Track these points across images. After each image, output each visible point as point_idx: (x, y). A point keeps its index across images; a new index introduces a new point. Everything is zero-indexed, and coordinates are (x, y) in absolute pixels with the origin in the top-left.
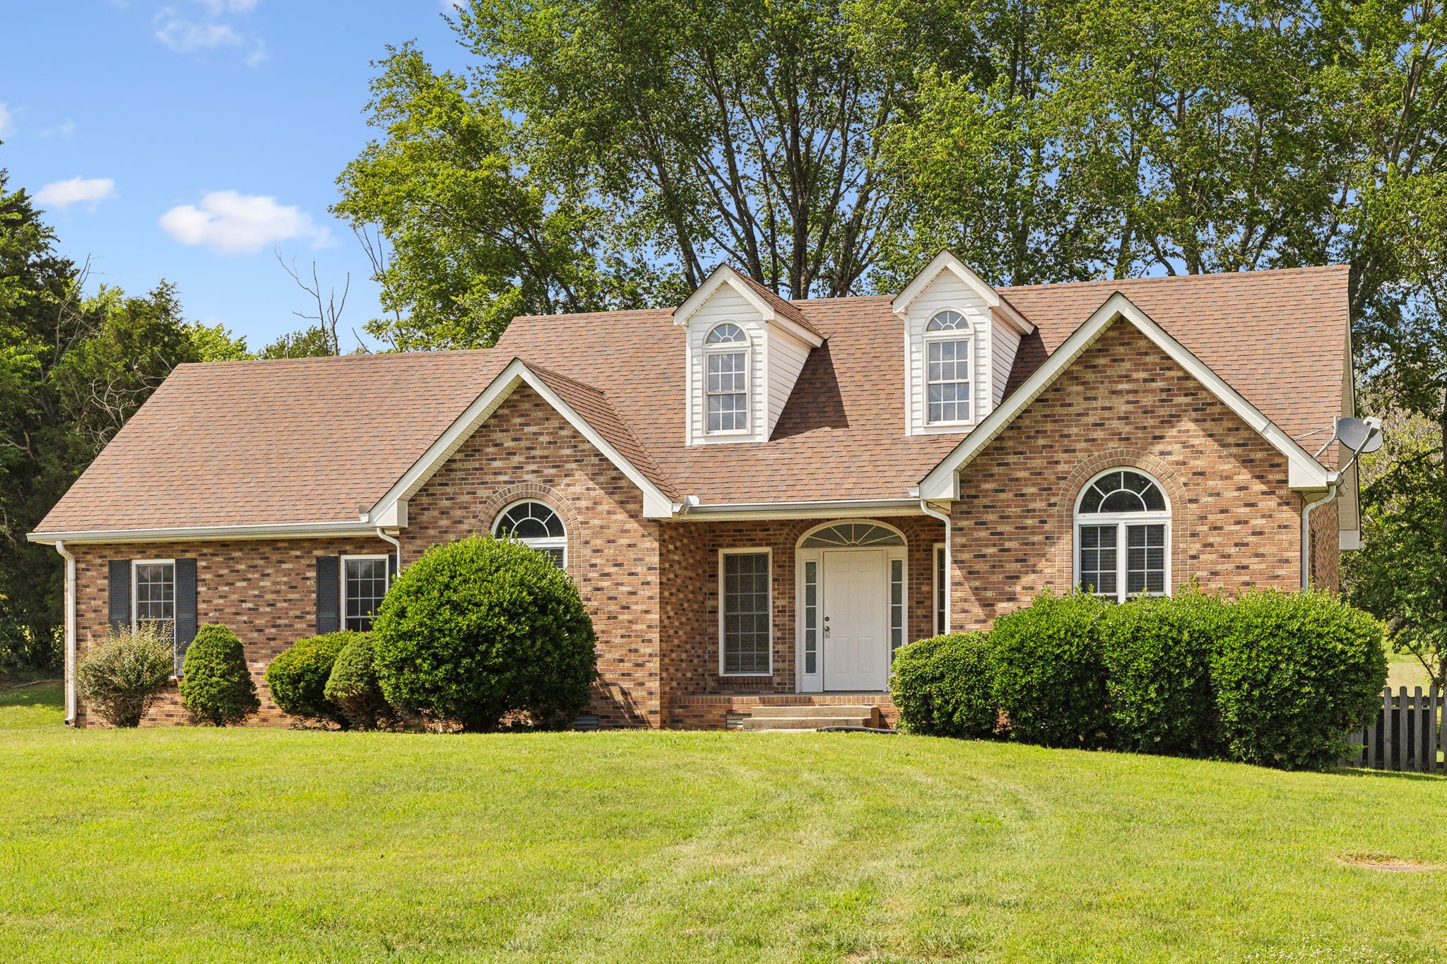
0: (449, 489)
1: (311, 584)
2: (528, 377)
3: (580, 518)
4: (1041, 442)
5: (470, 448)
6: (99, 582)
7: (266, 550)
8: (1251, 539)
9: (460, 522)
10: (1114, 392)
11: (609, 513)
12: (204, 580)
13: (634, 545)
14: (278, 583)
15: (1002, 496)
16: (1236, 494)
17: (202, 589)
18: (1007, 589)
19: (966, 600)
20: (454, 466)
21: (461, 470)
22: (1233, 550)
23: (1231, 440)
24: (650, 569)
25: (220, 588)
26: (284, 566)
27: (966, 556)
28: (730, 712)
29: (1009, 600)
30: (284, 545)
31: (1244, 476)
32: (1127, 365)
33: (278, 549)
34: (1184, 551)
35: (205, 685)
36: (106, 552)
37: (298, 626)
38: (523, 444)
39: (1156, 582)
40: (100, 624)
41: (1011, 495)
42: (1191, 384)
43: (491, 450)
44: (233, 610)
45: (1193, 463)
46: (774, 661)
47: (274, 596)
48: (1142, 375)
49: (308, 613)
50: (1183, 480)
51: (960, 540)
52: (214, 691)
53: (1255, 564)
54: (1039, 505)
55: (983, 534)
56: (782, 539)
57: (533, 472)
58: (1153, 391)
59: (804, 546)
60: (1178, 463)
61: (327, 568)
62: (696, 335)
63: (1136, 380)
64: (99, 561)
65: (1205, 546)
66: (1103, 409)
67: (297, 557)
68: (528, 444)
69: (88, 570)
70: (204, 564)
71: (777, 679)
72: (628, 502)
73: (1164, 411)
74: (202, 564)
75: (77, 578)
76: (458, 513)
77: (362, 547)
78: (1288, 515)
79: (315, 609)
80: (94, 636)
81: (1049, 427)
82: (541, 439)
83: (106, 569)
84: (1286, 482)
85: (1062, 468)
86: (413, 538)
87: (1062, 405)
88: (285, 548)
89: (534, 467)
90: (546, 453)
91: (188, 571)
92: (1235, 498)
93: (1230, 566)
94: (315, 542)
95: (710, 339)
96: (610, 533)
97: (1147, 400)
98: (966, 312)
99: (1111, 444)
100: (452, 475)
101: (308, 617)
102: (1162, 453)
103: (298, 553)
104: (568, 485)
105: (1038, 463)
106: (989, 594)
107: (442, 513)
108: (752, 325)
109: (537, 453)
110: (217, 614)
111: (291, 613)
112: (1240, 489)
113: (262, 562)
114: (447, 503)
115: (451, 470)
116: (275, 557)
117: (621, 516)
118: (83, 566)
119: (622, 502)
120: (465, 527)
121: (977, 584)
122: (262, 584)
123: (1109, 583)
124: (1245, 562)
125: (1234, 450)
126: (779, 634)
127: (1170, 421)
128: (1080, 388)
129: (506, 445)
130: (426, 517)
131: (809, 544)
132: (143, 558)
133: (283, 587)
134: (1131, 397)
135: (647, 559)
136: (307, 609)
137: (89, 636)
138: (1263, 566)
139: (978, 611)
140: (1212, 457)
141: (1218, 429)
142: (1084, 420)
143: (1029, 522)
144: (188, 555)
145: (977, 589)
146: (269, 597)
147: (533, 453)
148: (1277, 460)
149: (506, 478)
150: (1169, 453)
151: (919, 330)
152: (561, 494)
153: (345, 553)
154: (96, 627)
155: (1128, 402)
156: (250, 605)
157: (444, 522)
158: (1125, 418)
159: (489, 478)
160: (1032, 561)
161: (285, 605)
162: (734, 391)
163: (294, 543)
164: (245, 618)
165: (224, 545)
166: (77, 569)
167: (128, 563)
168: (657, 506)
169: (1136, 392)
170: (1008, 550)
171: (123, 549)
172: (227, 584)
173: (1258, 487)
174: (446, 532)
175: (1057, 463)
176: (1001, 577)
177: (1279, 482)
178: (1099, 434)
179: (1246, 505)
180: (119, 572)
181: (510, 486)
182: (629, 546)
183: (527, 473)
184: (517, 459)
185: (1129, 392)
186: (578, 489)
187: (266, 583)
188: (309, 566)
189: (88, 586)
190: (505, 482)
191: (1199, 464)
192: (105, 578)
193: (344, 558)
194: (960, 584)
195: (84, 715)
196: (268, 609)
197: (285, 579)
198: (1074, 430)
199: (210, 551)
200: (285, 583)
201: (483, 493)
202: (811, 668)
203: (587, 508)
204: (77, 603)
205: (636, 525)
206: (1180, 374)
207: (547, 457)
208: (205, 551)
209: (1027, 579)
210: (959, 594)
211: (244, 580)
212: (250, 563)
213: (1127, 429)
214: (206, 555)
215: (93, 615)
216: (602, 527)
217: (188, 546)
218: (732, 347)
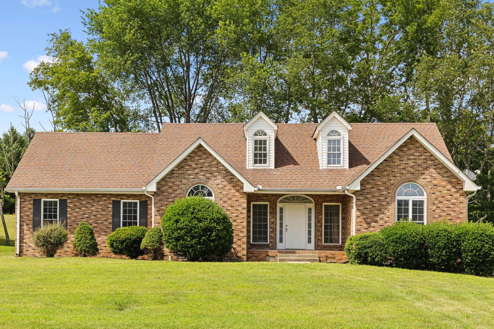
0: (172, 180)
1: (110, 209)
2: (203, 144)
3: (219, 191)
4: (386, 173)
5: (180, 166)
6: (29, 206)
7: (94, 197)
8: (451, 206)
9: (176, 191)
10: (409, 159)
11: (229, 189)
12: (70, 207)
13: (238, 201)
14: (98, 209)
15: (373, 190)
16: (447, 192)
17: (69, 210)
18: (375, 219)
19: (361, 222)
20: (174, 172)
21: (176, 173)
22: (446, 209)
23: (445, 175)
24: (243, 208)
25: (76, 210)
26: (100, 203)
27: (361, 208)
28: (268, 255)
29: (375, 222)
30: (100, 196)
31: (449, 187)
32: (413, 151)
33: (98, 197)
34: (431, 209)
35: (85, 243)
36: (32, 196)
37: (105, 223)
38: (199, 166)
39: (421, 218)
40: (29, 220)
41: (376, 189)
42: (433, 158)
43: (187, 167)
44: (81, 217)
45: (433, 182)
46: (270, 239)
47: (96, 213)
48: (418, 154)
49: (109, 219)
50: (430, 187)
51: (359, 203)
52: (88, 245)
53: (453, 214)
54: (385, 193)
55: (367, 201)
56: (273, 200)
57: (202, 175)
58: (421, 159)
59: (279, 202)
60: (429, 182)
61: (116, 204)
62: (250, 133)
63: (416, 156)
64: (29, 199)
65: (437, 207)
66: (405, 164)
67: (105, 200)
68: (201, 166)
69: (25, 202)
70: (70, 201)
71: (271, 245)
72: (236, 186)
73: (424, 166)
74: (69, 201)
75: (20, 204)
76: (175, 188)
77: (129, 197)
78: (462, 199)
79: (112, 217)
80: (27, 225)
81: (388, 169)
82: (205, 164)
83: (32, 202)
84: (462, 189)
85: (392, 181)
86: (159, 195)
87: (392, 162)
88: (101, 197)
89: (203, 174)
90: (207, 169)
91: (63, 203)
92: (447, 193)
93: (445, 214)
94: (112, 195)
95: (256, 135)
96: (230, 196)
97: (419, 162)
98: (340, 131)
99: (408, 175)
100: (173, 175)
101: (109, 220)
102: (424, 179)
103: (106, 199)
104: (215, 180)
105: (384, 180)
106: (369, 220)
107: (170, 187)
108: (269, 131)
109: (204, 169)
110: (74, 218)
111: (103, 219)
112: (448, 190)
113: (92, 201)
114: (172, 184)
115: (173, 173)
116: (97, 200)
117: (233, 191)
118: (23, 200)
119: (234, 186)
120: (178, 192)
121: (365, 217)
122: (92, 209)
123: (406, 217)
124: (449, 213)
125: (446, 178)
126: (272, 230)
127: (426, 168)
128: (398, 157)
129: (193, 166)
130: (163, 188)
131: (281, 202)
132: (46, 198)
133: (100, 210)
134: (414, 161)
135: (242, 205)
136: (109, 218)
137: (25, 224)
138: (455, 214)
139: (365, 226)
140: (439, 180)
141: (442, 172)
142: (399, 167)
143: (382, 198)
144: (64, 198)
145: (365, 218)
146: (94, 213)
147: (202, 169)
148: (459, 182)
149: (193, 177)
150: (426, 179)
151: (325, 136)
152: (212, 183)
153: (123, 199)
154: (28, 222)
155: (413, 162)
156: (87, 216)
157: (170, 191)
158: (412, 167)
159: (187, 177)
160: (383, 210)
161: (100, 216)
162: (263, 152)
163: (104, 195)
164: (85, 220)
165: (78, 195)
166: (20, 201)
167: (40, 200)
168: (248, 188)
169: (416, 159)
170: (375, 207)
171: (39, 195)
172: (79, 208)
173: (454, 190)
174: (171, 194)
175: (391, 180)
176: (372, 215)
177: (460, 189)
178: (404, 172)
179: (450, 195)
180: (37, 203)
181: (194, 179)
182: (236, 201)
183: (200, 175)
184: (196, 171)
185: (413, 159)
186: (218, 181)
187: (93, 208)
188: (109, 203)
189: (25, 207)
190: (193, 178)
191: (435, 182)
192: (31, 205)
193: (122, 201)
194: (359, 217)
195: (22, 252)
196: (94, 217)
197: (100, 207)
198: (396, 170)
199: (72, 197)
200: (100, 209)
201: (184, 181)
202: (281, 241)
203: (222, 188)
204: (20, 213)
205: (239, 194)
206: (430, 154)
207: (207, 170)
208: (70, 197)
209: (381, 216)
210: (359, 220)
211: (85, 207)
212: (87, 201)
213: (413, 170)
214: (70, 198)
215: (27, 217)
216: (227, 194)
217: (64, 195)
218: (262, 138)
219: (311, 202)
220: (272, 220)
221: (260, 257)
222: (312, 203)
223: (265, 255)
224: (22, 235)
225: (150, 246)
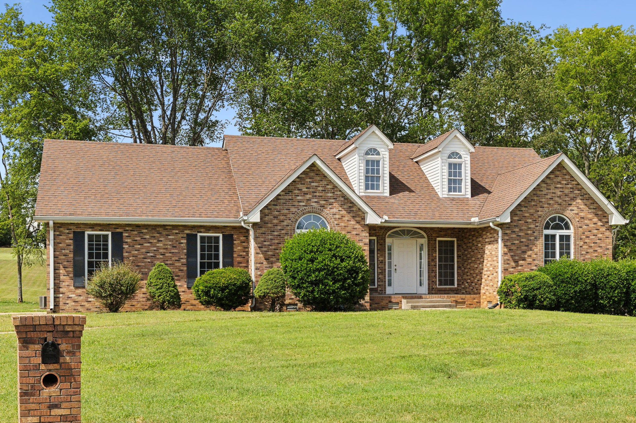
0: (278, 207)
1: (184, 245)
2: (319, 163)
3: (336, 222)
4: (533, 203)
5: (287, 191)
6: (67, 241)
7: (160, 229)
8: (598, 241)
9: (283, 222)
10: (556, 188)
11: (348, 221)
12: (127, 242)
13: (359, 234)
14: (167, 245)
15: (520, 222)
16: (593, 225)
17: (125, 246)
18: (522, 256)
19: (508, 260)
20: (280, 197)
21: (283, 199)
22: (592, 245)
23: (592, 207)
24: (365, 244)
25: (136, 246)
26: (169, 237)
27: (509, 244)
28: (390, 302)
29: (523, 260)
30: (169, 227)
31: (595, 220)
32: (560, 178)
33: (167, 229)
34: (578, 245)
35: (168, 291)
36: (72, 227)
37: (177, 264)
38: (311, 190)
39: (568, 254)
40: (68, 261)
41: (523, 222)
42: (579, 187)
43: (297, 192)
44: (143, 256)
45: (580, 214)
46: (378, 282)
47: (165, 251)
48: (565, 182)
49: (182, 259)
50: (577, 220)
51: (506, 238)
52: (172, 294)
53: (600, 250)
54: (532, 226)
55: (514, 236)
56: (381, 234)
57: (315, 202)
58: (568, 188)
59: (388, 237)
60: (576, 214)
61: (191, 239)
62: (360, 151)
63: (563, 184)
64: (67, 231)
65: (584, 243)
66: (553, 193)
67: (176, 233)
68: (313, 190)
69: (61, 235)
70: (127, 235)
71: (379, 289)
72: (356, 217)
73: (571, 195)
74: (125, 234)
75: (54, 239)
76: (282, 218)
77: (209, 230)
78: (608, 233)
79: (186, 257)
80: (64, 267)
81: (535, 198)
82: (319, 188)
83: (71, 236)
84: (608, 222)
85: (540, 213)
86: (261, 227)
87: (540, 191)
88: (170, 229)
89: (316, 200)
90: (321, 194)
91: (118, 238)
92: (594, 227)
93: (592, 250)
94: (186, 227)
95: (367, 154)
96: (349, 229)
97: (567, 191)
98: (462, 153)
99: (555, 206)
100: (279, 201)
101: (182, 260)
102: (571, 210)
103: (177, 231)
104: (331, 208)
105: (532, 211)
106: (517, 258)
107: (275, 217)
108: (383, 150)
109: (317, 194)
110: (134, 258)
111: (173, 259)
112: (594, 224)
113: (158, 235)
114: (277, 213)
115: (279, 199)
116: (164, 233)
117: (353, 222)
118: (58, 233)
119: (353, 217)
120: (285, 223)
121: (512, 254)
122: (158, 245)
123: (554, 255)
124: (596, 249)
125: (593, 210)
126: (380, 271)
127: (574, 199)
128: (545, 185)
129: (303, 190)
130: (268, 218)
131: (390, 236)
132: (92, 231)
133: (169, 247)
134: (561, 190)
135: (364, 240)
136: (182, 257)
137: (61, 266)
138: (601, 250)
139: (513, 264)
140: (587, 213)
141: (588, 203)
142: (547, 197)
143: (529, 232)
144: (118, 230)
145: (512, 256)
146: (161, 251)
147: (315, 194)
148: (606, 215)
149: (303, 204)
150: (573, 210)
151: (445, 158)
152: (328, 212)
153: (201, 232)
154: (65, 263)
155: (560, 191)
156: (152, 254)
157: (275, 221)
158: (559, 197)
159: (296, 204)
160: (531, 246)
161: (170, 255)
162: (375, 175)
163: (175, 227)
164: (149, 260)
165: (138, 226)
166: (54, 235)
167: (83, 233)
168: (372, 219)
169: (563, 188)
170: (522, 242)
171: (82, 226)
172: (139, 244)
173: (600, 224)
174: (276, 225)
175: (538, 211)
176: (520, 252)
177: (606, 222)
178: (551, 202)
179: (596, 229)
180: (78, 237)
181: (305, 207)
182: (357, 234)
183: (313, 202)
184: (308, 196)
185: (561, 188)
186: (334, 210)
187: (160, 245)
188: (182, 237)
189: (61, 243)
190: (303, 206)
191: (582, 214)
192: (70, 239)
193: (199, 234)
194: (506, 254)
195: (58, 306)
196: (161, 257)
197: (170, 243)
198: (543, 200)
199: (130, 229)
200: (170, 245)
201: (293, 210)
202: (390, 285)
203: (339, 218)
204: (54, 251)
205: (359, 226)
206: (576, 183)
207: (321, 196)
208: (127, 228)
209: (529, 253)
210: (506, 258)
211: (149, 243)
212: (152, 235)
213: (560, 201)
214: (128, 230)
215: (64, 257)
216: (345, 226)
217: (118, 226)
218: (375, 157)
219: (422, 237)
220: (380, 259)
221: (382, 303)
222: (424, 238)
223: (387, 302)
224: (56, 281)
225: (273, 293)
